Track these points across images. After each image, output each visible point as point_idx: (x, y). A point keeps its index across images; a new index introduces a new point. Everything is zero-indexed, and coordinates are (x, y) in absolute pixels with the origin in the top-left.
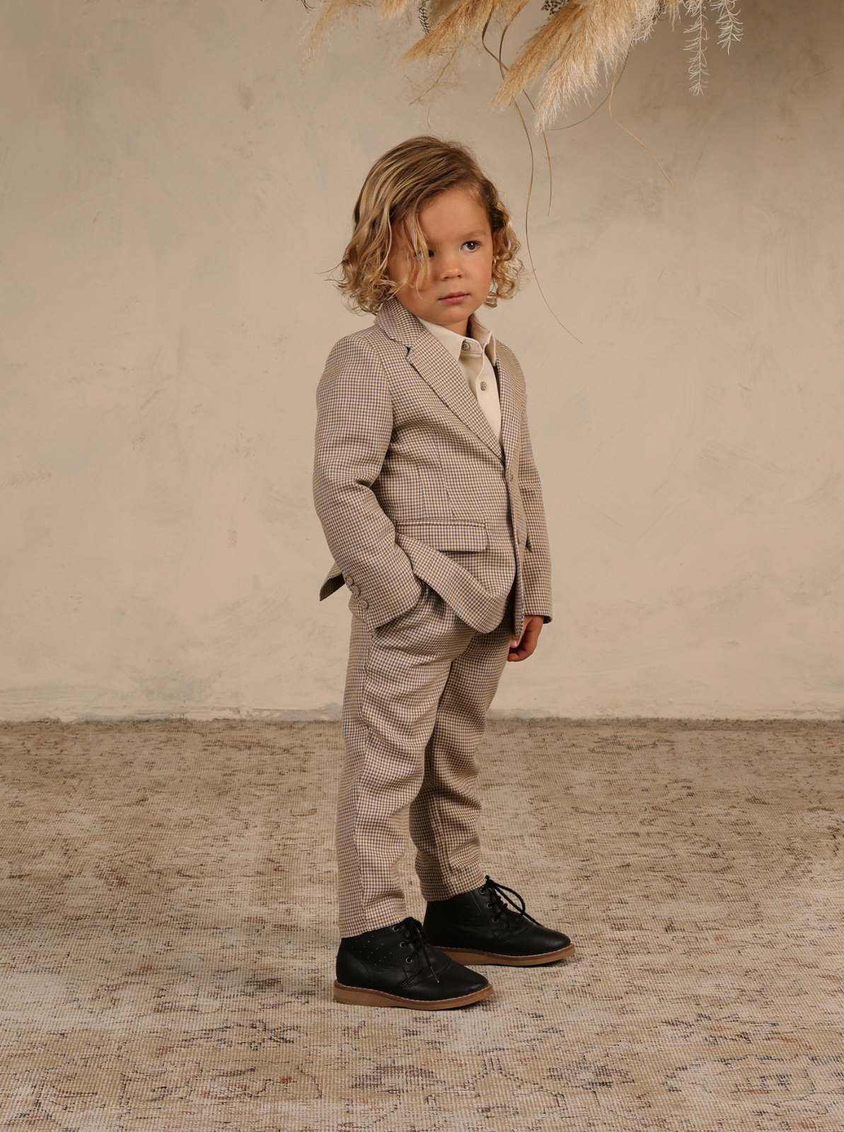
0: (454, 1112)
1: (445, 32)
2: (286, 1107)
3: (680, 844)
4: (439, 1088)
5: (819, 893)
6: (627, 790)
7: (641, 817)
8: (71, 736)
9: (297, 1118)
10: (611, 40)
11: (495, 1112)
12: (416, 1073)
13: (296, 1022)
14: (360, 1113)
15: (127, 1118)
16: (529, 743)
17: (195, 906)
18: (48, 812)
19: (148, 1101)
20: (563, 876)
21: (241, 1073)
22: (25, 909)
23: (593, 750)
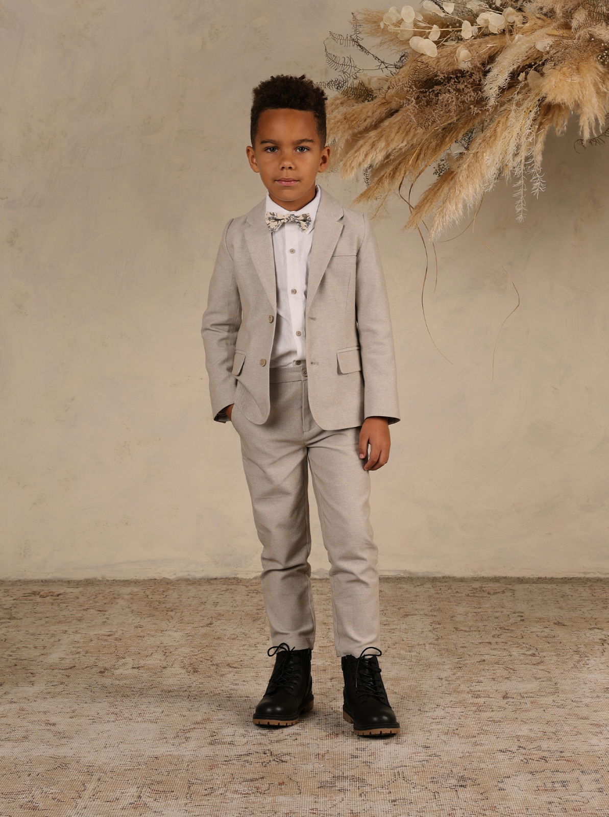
0: (376, 802)
1: (377, 188)
2: (281, 799)
3: (514, 649)
4: (368, 789)
5: (592, 677)
6: (486, 617)
7: (493, 633)
8: (172, 587)
9: (286, 805)
10: (471, 191)
11: (399, 802)
12: (355, 780)
13: (290, 750)
14: (322, 803)
15: (190, 805)
16: (432, 591)
17: (236, 684)
18: (156, 631)
19: (202, 796)
20: (446, 667)
21: (257, 780)
22: (140, 686)
23: (468, 595)
